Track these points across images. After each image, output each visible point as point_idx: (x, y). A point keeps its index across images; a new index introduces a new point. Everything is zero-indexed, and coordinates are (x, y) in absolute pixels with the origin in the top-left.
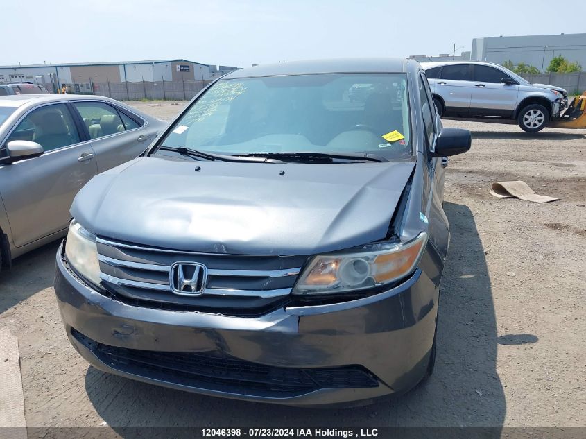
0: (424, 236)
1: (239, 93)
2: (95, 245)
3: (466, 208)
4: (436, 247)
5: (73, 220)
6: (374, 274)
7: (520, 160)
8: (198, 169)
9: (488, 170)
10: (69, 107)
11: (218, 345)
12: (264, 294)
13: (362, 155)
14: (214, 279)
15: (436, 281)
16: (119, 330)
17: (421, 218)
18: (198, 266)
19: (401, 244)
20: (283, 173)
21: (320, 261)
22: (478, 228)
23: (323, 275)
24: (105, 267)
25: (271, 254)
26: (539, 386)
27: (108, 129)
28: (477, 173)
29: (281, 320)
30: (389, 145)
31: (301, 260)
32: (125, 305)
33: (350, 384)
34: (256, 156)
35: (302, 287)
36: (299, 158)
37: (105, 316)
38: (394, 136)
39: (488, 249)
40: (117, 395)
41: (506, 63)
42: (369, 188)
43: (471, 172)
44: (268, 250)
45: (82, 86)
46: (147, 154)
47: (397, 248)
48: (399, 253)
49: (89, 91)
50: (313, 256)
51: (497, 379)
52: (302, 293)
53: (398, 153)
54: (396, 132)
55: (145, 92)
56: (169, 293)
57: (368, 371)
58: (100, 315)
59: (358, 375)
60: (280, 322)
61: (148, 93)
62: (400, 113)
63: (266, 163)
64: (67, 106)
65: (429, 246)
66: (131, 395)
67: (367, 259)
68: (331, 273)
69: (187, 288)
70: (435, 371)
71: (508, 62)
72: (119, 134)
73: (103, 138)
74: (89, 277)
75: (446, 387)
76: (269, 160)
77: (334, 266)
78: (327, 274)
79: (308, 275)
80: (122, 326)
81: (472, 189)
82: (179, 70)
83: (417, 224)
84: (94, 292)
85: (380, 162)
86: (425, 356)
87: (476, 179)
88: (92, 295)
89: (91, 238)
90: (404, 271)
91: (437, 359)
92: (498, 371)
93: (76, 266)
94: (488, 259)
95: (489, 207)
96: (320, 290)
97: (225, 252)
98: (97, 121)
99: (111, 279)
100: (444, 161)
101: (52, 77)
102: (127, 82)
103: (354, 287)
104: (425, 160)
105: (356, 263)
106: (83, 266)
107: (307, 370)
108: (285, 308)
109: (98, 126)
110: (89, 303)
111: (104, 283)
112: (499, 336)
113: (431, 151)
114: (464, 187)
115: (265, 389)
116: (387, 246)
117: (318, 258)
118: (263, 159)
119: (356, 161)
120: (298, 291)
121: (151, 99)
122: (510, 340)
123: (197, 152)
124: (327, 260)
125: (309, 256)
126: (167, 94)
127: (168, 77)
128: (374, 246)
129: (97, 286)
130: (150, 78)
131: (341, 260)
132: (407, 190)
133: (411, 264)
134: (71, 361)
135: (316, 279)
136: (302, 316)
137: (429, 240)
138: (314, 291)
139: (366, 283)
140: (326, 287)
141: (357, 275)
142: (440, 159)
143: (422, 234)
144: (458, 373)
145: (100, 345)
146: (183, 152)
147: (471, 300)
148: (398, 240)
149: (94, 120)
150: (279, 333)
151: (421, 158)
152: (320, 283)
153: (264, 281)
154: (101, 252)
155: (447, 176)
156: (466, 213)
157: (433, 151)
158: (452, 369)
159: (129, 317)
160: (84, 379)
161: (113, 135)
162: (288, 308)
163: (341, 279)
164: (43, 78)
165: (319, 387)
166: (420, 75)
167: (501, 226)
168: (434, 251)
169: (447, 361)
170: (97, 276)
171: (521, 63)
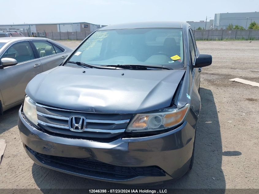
0: (188, 105)
1: (105, 37)
2: (36, 106)
3: (210, 91)
4: (194, 110)
5: (27, 95)
6: (164, 123)
7: (235, 69)
8: (84, 72)
9: (221, 73)
10: (30, 43)
11: (90, 154)
12: (112, 132)
13: (160, 66)
14: (89, 124)
15: (194, 126)
16: (45, 147)
17: (187, 96)
18: (82, 118)
19: (177, 109)
20: (123, 75)
21: (139, 116)
22: (215, 100)
23: (140, 123)
24: (39, 117)
25: (116, 113)
26: (242, 176)
27: (48, 53)
28: (215, 74)
29: (120, 144)
30: (173, 62)
31: (130, 116)
32: (48, 135)
33: (152, 175)
34: (112, 66)
35: (130, 128)
36: (131, 68)
37: (39, 140)
38: (176, 57)
39: (220, 110)
40: (46, 176)
41: (230, 24)
42: (163, 82)
43: (213, 74)
44: (114, 111)
45: (41, 34)
46: (62, 65)
47: (175, 111)
48: (176, 113)
49: (44, 36)
50: (135, 114)
51: (222, 172)
52: (130, 131)
53: (178, 65)
54: (177, 56)
55: (68, 36)
56: (69, 130)
57: (160, 169)
58: (37, 140)
59: (156, 170)
60: (120, 145)
61: (70, 37)
62: (179, 47)
63: (116, 69)
64: (29, 42)
65: (191, 110)
66: (53, 176)
67: (161, 116)
68: (144, 122)
69: (77, 128)
70: (193, 167)
71: (231, 24)
72: (53, 55)
73: (46, 57)
74: (33, 121)
75: (198, 175)
76: (118, 68)
77: (145, 118)
78: (142, 122)
79: (133, 123)
80: (47, 145)
81: (213, 82)
82: (83, 27)
83: (185, 100)
84: (35, 129)
85: (169, 69)
86: (189, 161)
87: (215, 77)
88: (34, 130)
89: (34, 103)
90: (178, 122)
91: (194, 162)
92: (222, 168)
93: (27, 116)
94: (219, 115)
95: (220, 90)
96: (139, 130)
97: (94, 111)
98: (44, 49)
99: (42, 123)
100: (200, 69)
101: (28, 30)
102: (60, 32)
103: (155, 129)
104: (190, 69)
105: (156, 118)
106: (30, 116)
107: (132, 168)
108: (122, 138)
109: (44, 51)
110: (32, 134)
111: (39, 124)
112: (223, 151)
113: (193, 65)
114: (209, 81)
115: (112, 176)
116: (171, 110)
117: (138, 115)
118: (114, 68)
119: (158, 69)
120: (128, 130)
121: (71, 40)
122: (228, 154)
123: (84, 64)
124: (142, 116)
125: (134, 114)
126: (78, 37)
127: (79, 30)
128: (165, 110)
129: (36, 126)
130: (70, 30)
131: (149, 116)
132: (181, 83)
133: (182, 118)
134: (27, 159)
135: (137, 125)
136: (130, 142)
137: (191, 106)
138: (136, 130)
139: (160, 127)
140: (141, 128)
141: (156, 123)
142: (198, 69)
143: (187, 104)
144: (204, 169)
145: (38, 153)
146: (79, 64)
147: (211, 134)
148: (176, 107)
149: (42, 49)
150: (119, 150)
151: (188, 68)
152: (139, 127)
153: (113, 125)
154: (38, 110)
155: (202, 76)
156: (210, 93)
157: (194, 65)
158: (201, 167)
159: (50, 141)
160: (31, 168)
161: (51, 56)
162: (123, 139)
163: (148, 125)
164: (24, 30)
165: (137, 176)
166: (189, 29)
167: (226, 99)
168: (193, 112)
169: (199, 163)
170: (36, 121)
171: (237, 25)
